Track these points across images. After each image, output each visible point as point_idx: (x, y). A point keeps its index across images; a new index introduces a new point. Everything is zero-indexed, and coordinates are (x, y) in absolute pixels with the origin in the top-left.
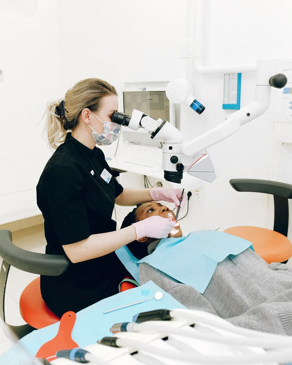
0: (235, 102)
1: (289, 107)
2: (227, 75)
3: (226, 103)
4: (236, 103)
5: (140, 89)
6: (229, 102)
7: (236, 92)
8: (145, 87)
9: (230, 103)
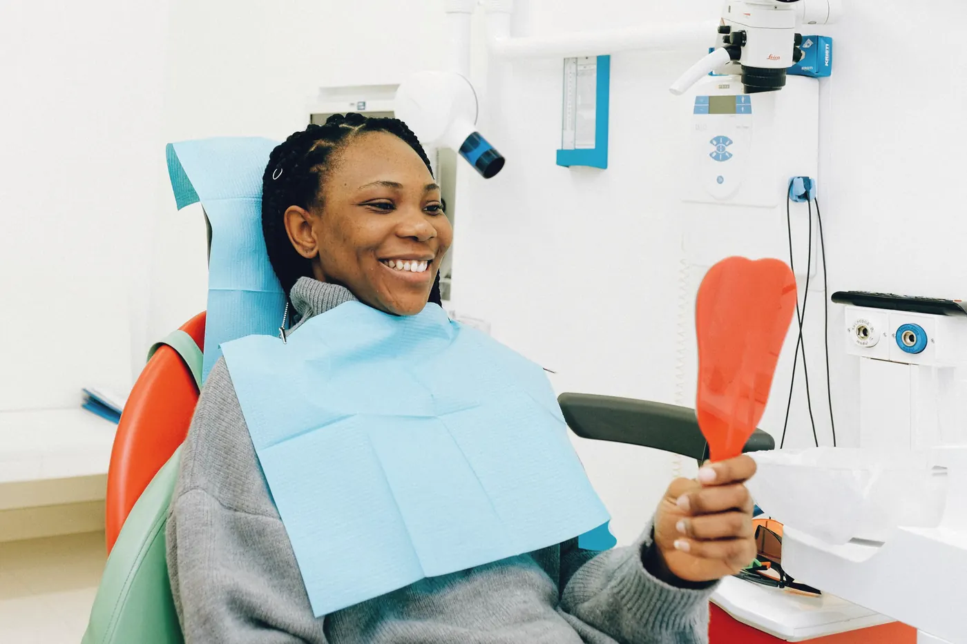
0: (590, 144)
1: (711, 155)
2: (571, 61)
3: (569, 146)
4: (593, 147)
5: (352, 104)
6: (577, 142)
7: (591, 115)
8: (363, 100)
9: (577, 147)
